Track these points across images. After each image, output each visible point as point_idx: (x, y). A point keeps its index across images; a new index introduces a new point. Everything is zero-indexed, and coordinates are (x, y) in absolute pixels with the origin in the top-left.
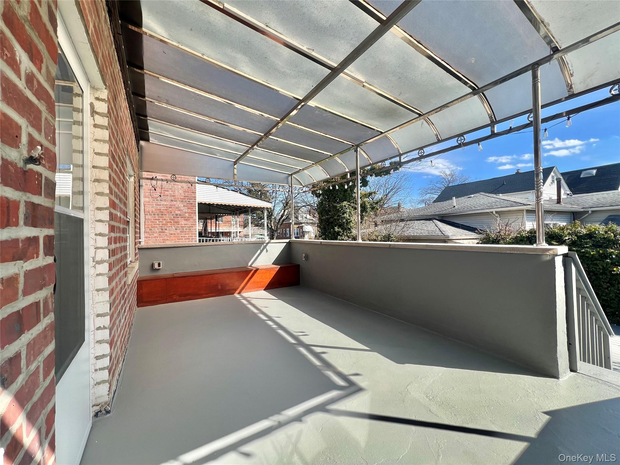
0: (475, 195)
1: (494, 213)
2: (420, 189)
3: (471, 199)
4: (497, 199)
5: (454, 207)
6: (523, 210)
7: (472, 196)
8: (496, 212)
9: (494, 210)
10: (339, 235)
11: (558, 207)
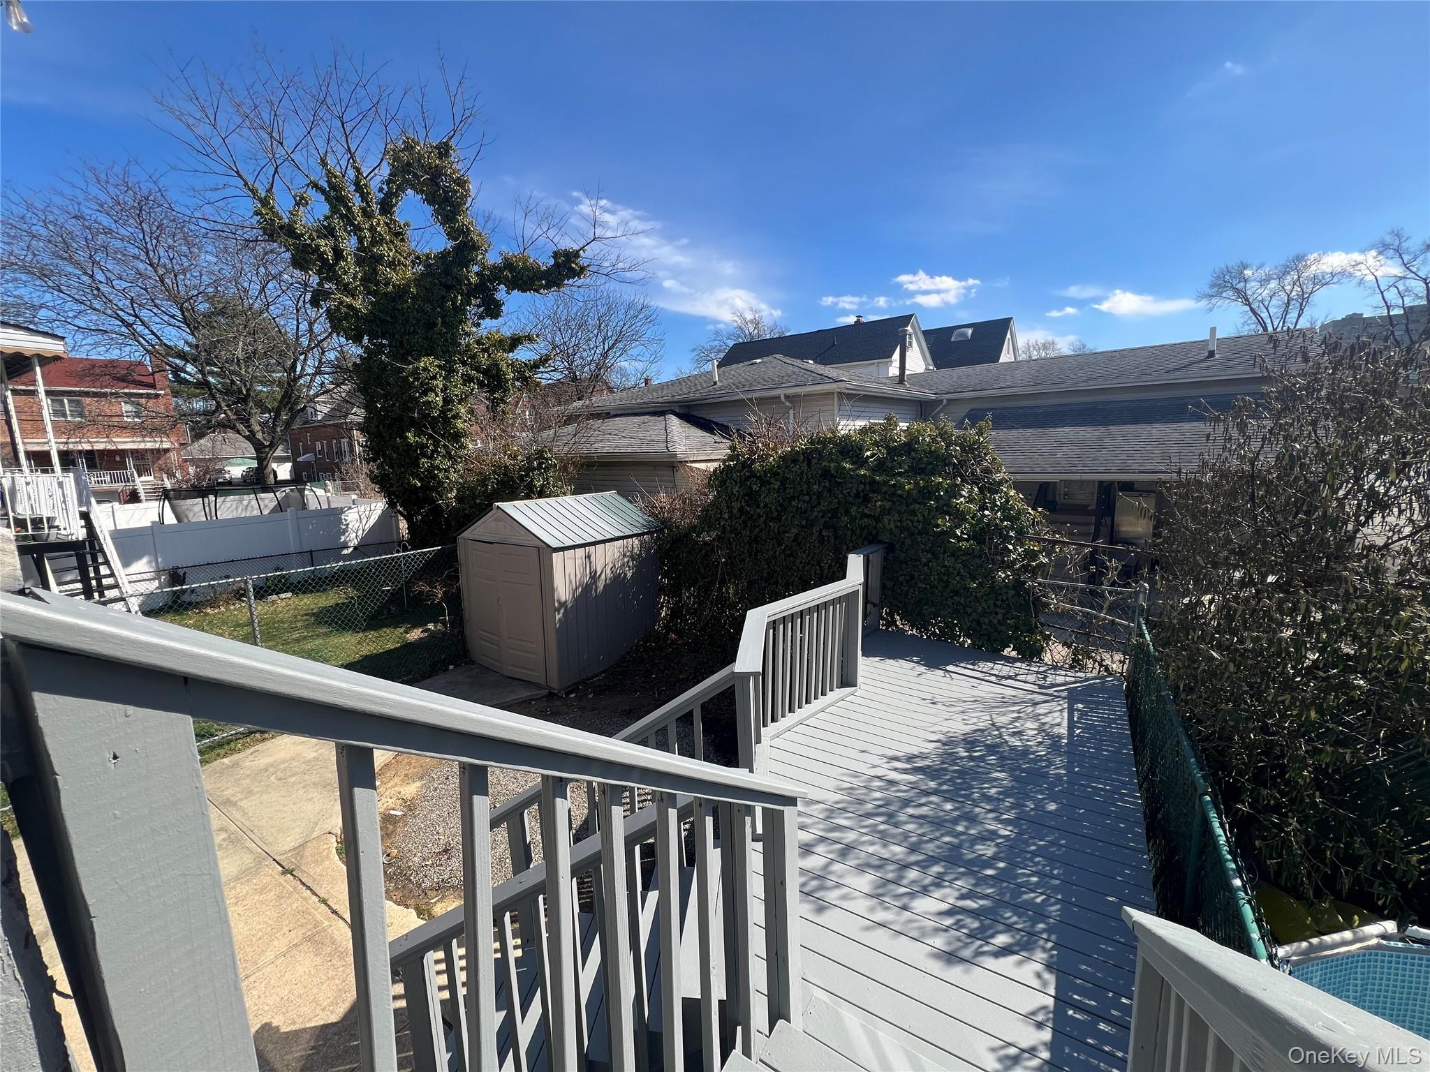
0: (765, 359)
1: (783, 398)
2: (694, 349)
3: (754, 367)
4: (796, 369)
5: (715, 383)
6: (833, 393)
7: (758, 361)
8: (787, 397)
9: (781, 393)
10: (424, 455)
11: (897, 391)
